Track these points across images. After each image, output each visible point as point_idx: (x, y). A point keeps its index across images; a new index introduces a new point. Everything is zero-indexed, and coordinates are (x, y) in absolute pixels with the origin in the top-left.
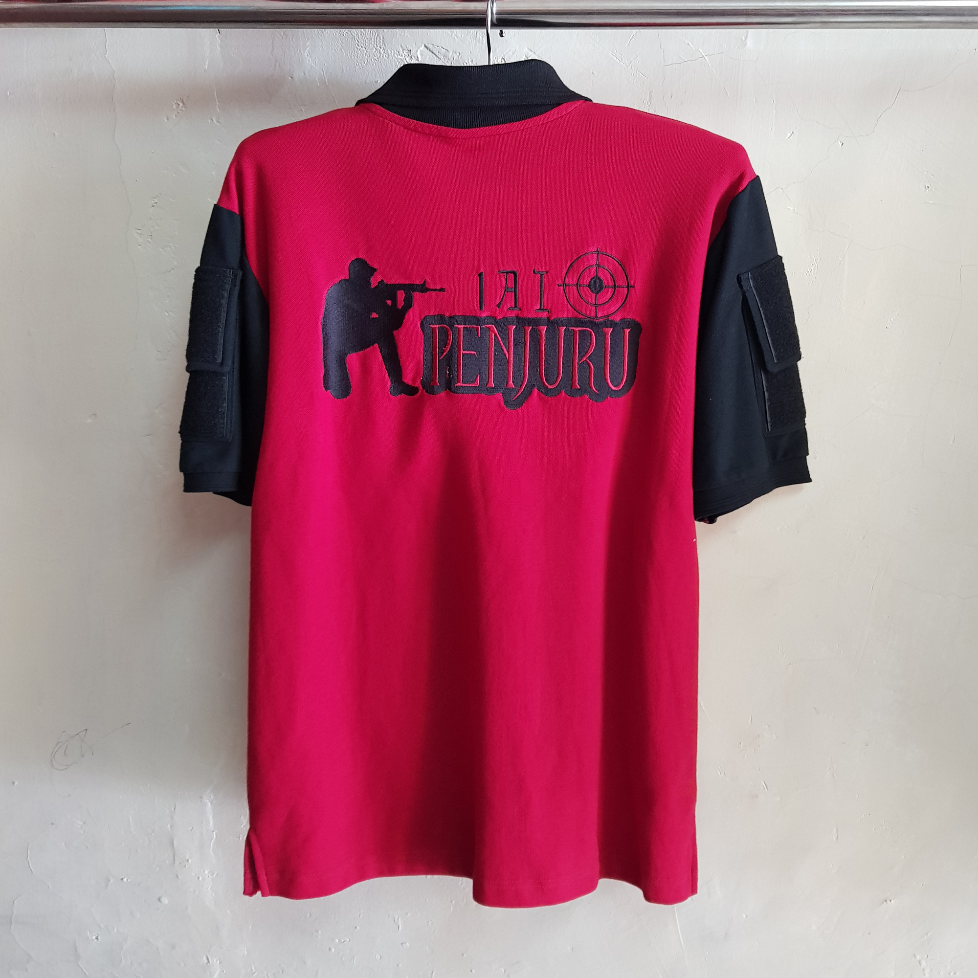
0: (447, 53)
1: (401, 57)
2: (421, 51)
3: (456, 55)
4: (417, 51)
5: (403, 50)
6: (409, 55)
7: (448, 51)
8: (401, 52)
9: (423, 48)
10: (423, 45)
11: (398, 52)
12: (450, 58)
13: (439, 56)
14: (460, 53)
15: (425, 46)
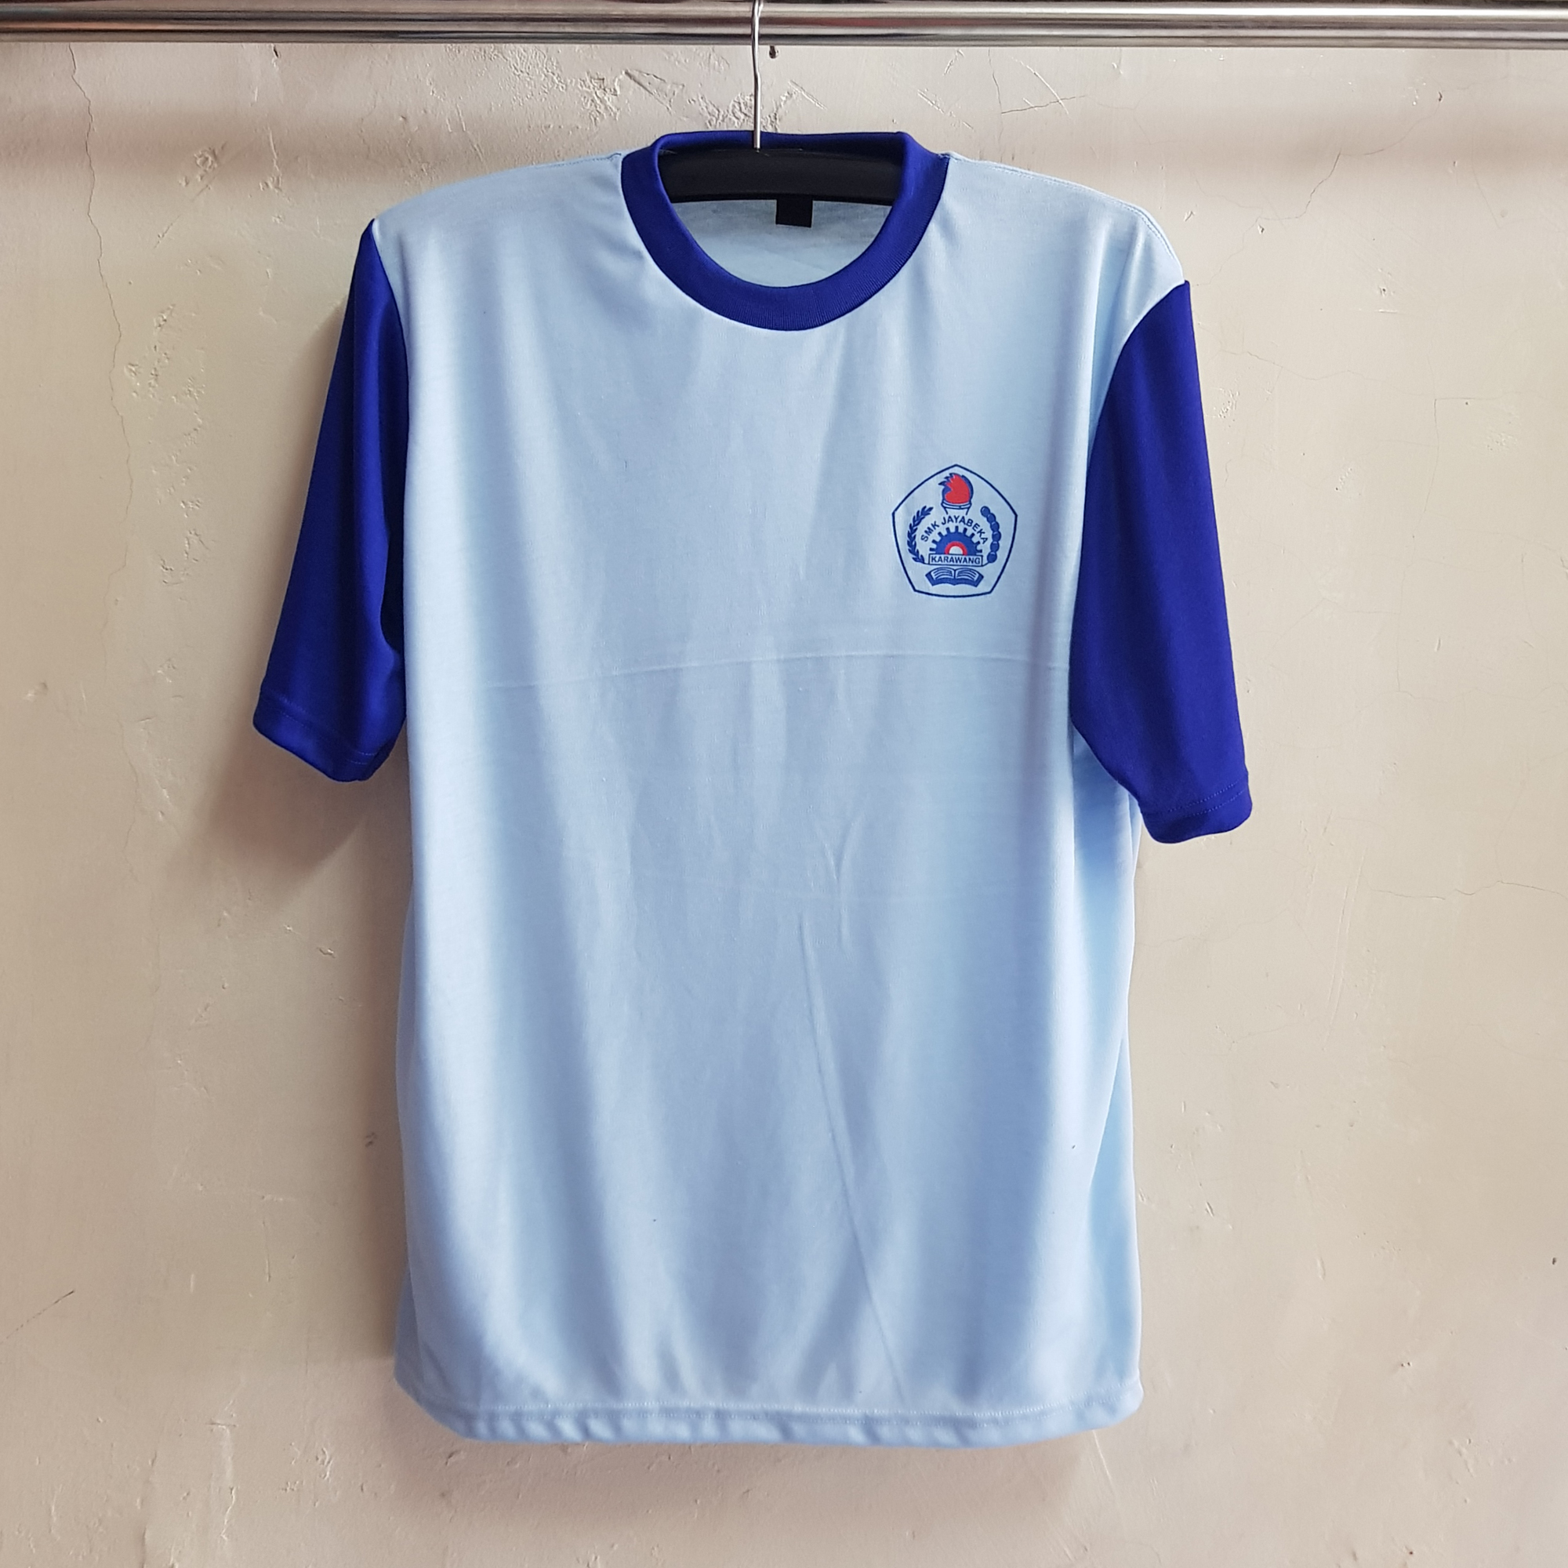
0: (663, 84)
1: (588, 90)
2: (619, 80)
3: (678, 87)
4: (614, 81)
5: (591, 78)
6: (600, 87)
7: (664, 81)
8: (588, 81)
9: (623, 76)
10: (624, 73)
11: (583, 81)
12: (667, 91)
13: (649, 89)
14: (683, 86)
15: (627, 73)
